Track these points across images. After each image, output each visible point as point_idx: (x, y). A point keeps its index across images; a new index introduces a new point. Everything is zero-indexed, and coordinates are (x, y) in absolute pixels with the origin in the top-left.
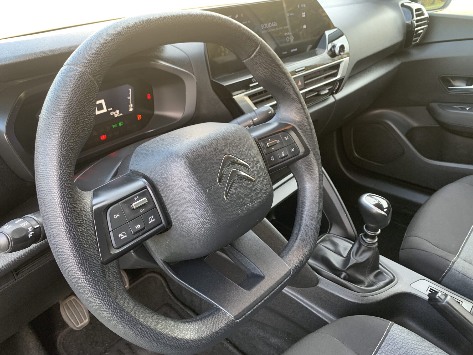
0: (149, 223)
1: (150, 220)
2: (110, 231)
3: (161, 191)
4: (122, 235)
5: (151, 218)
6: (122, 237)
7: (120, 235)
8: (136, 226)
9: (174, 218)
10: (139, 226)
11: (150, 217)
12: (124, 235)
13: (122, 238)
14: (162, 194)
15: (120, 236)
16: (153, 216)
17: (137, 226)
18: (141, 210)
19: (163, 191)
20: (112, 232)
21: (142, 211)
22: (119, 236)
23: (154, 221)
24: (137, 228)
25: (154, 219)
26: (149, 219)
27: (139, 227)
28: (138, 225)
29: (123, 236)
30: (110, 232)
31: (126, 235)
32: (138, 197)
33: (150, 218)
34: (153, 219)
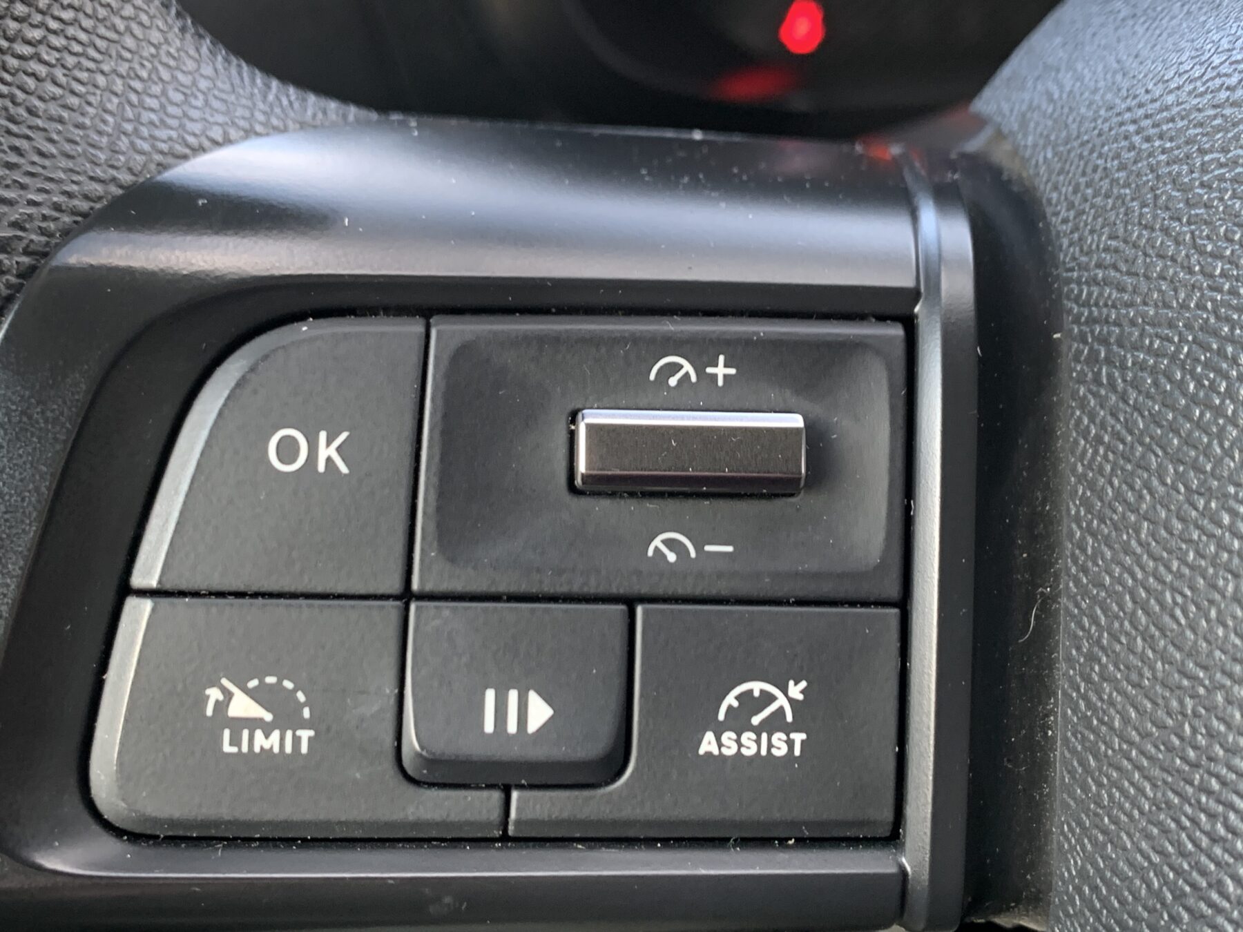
0: (708, 744)
1: (739, 721)
2: (137, 581)
3: (1085, 434)
4: (242, 706)
5: (768, 698)
6: (239, 725)
7: (228, 695)
8: (490, 695)
9: (1082, 873)
10: (540, 712)
11: (757, 687)
12: (286, 718)
13: (235, 741)
14: (1081, 478)
15: (221, 707)
16: (796, 690)
17: (513, 695)
18: (669, 543)
19: (1099, 440)
20: (147, 605)
21: (672, 557)
22: (214, 694)
23: (781, 750)
24: (489, 727)
25: (798, 737)
26: (731, 700)
27: (533, 725)
28: (534, 699)
29: (253, 724)
30: (131, 603)
31: (305, 734)
32: (721, 370)
33: (745, 697)
34: (775, 723)
